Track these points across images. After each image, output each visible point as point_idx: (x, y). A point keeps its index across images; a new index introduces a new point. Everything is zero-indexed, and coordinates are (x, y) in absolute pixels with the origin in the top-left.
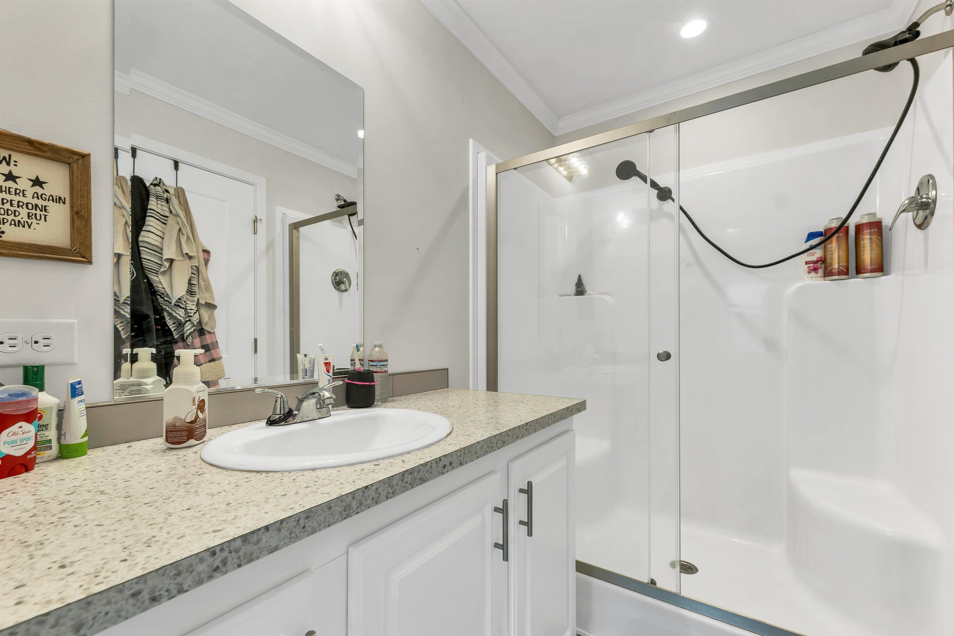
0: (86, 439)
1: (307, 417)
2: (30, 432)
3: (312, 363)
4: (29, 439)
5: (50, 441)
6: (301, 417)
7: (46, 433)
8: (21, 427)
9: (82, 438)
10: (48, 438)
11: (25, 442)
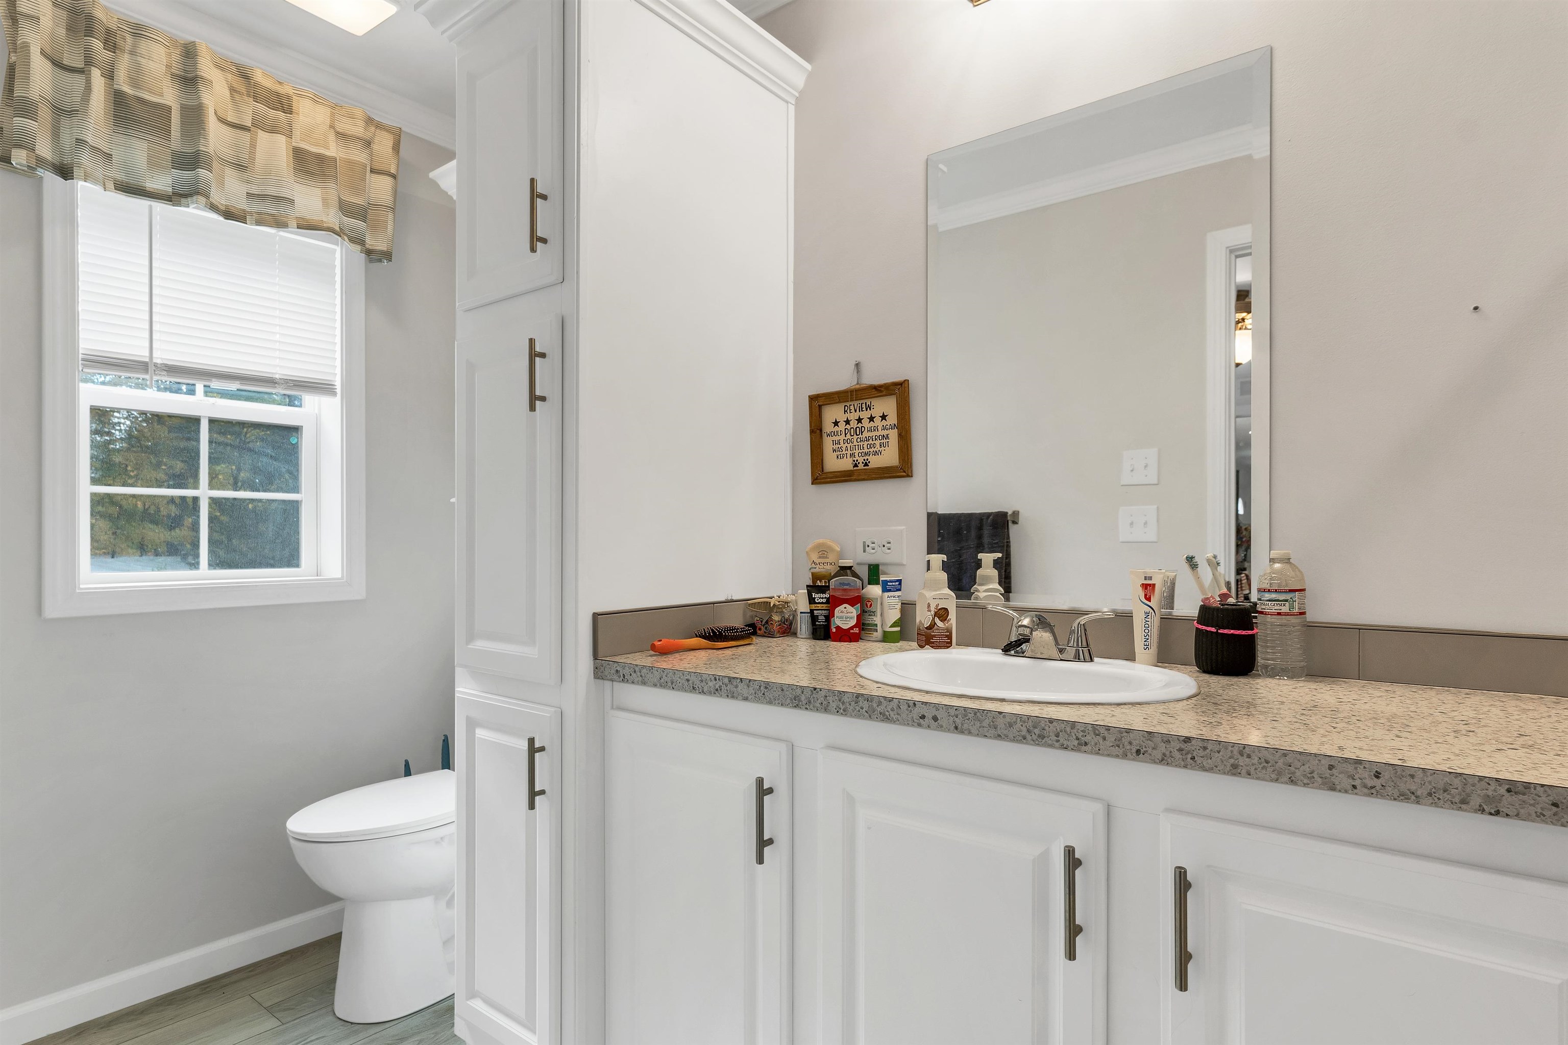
0: (898, 629)
1: (1042, 654)
2: (852, 613)
3: (1169, 585)
4: (852, 618)
5: (876, 625)
6: (1032, 651)
7: (875, 618)
8: (845, 608)
9: (891, 627)
10: (876, 623)
11: (848, 620)
